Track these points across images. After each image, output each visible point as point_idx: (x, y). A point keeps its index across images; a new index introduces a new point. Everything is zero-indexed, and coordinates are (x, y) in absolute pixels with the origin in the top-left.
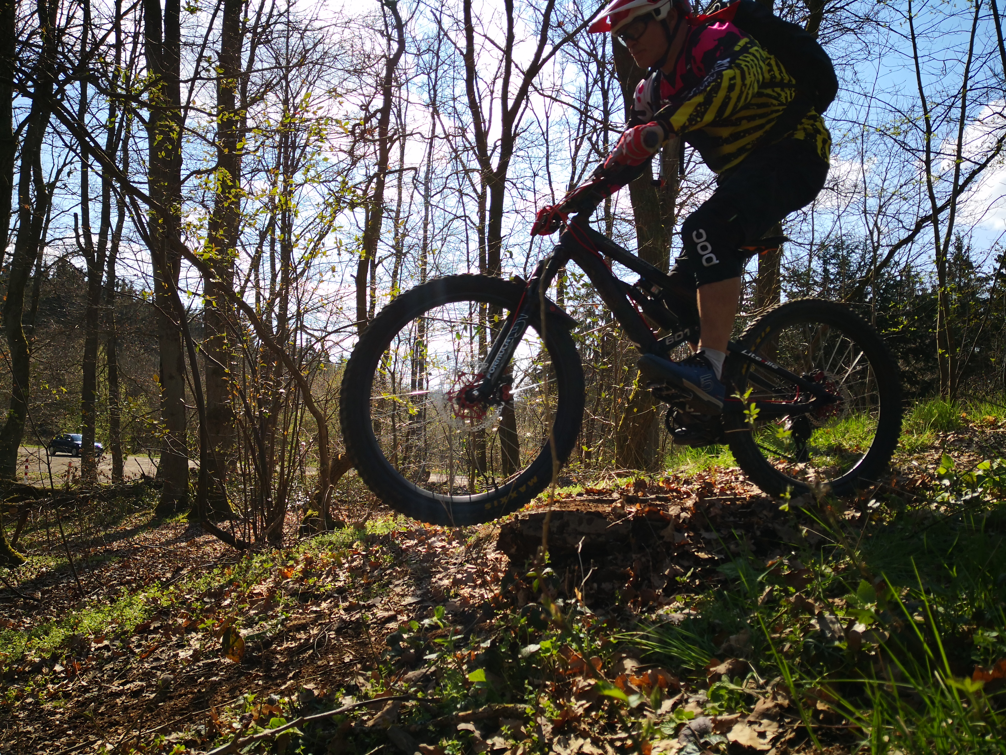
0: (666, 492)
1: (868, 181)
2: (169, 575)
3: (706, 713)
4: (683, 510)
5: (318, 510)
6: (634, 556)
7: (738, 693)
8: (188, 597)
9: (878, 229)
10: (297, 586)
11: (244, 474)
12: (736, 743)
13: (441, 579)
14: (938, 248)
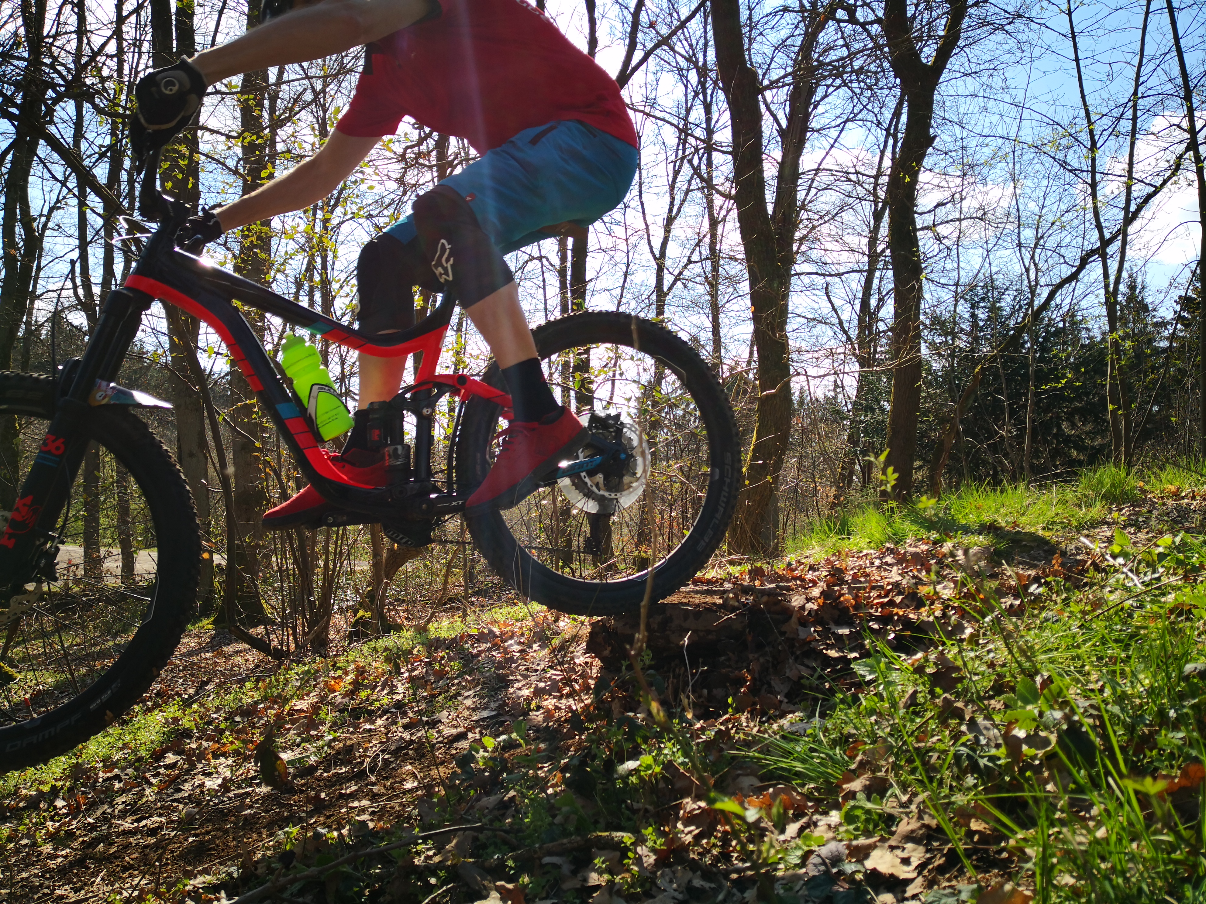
0: (788, 581)
1: (1021, 207)
2: (191, 691)
3: (839, 837)
4: (808, 600)
5: (371, 610)
6: (751, 656)
7: (877, 813)
8: (215, 716)
9: (1036, 265)
10: (346, 700)
11: (280, 570)
12: (874, 871)
13: (520, 689)
14: (1107, 286)
